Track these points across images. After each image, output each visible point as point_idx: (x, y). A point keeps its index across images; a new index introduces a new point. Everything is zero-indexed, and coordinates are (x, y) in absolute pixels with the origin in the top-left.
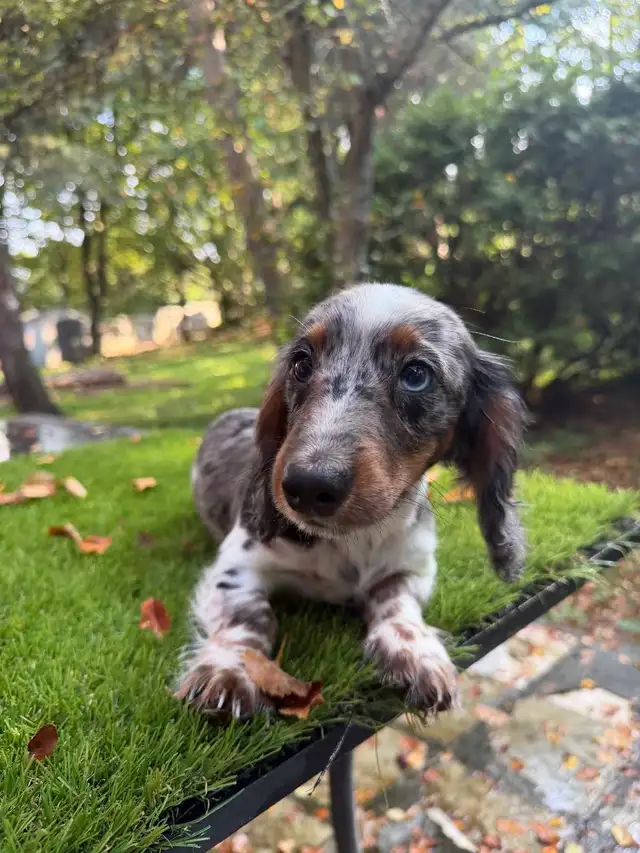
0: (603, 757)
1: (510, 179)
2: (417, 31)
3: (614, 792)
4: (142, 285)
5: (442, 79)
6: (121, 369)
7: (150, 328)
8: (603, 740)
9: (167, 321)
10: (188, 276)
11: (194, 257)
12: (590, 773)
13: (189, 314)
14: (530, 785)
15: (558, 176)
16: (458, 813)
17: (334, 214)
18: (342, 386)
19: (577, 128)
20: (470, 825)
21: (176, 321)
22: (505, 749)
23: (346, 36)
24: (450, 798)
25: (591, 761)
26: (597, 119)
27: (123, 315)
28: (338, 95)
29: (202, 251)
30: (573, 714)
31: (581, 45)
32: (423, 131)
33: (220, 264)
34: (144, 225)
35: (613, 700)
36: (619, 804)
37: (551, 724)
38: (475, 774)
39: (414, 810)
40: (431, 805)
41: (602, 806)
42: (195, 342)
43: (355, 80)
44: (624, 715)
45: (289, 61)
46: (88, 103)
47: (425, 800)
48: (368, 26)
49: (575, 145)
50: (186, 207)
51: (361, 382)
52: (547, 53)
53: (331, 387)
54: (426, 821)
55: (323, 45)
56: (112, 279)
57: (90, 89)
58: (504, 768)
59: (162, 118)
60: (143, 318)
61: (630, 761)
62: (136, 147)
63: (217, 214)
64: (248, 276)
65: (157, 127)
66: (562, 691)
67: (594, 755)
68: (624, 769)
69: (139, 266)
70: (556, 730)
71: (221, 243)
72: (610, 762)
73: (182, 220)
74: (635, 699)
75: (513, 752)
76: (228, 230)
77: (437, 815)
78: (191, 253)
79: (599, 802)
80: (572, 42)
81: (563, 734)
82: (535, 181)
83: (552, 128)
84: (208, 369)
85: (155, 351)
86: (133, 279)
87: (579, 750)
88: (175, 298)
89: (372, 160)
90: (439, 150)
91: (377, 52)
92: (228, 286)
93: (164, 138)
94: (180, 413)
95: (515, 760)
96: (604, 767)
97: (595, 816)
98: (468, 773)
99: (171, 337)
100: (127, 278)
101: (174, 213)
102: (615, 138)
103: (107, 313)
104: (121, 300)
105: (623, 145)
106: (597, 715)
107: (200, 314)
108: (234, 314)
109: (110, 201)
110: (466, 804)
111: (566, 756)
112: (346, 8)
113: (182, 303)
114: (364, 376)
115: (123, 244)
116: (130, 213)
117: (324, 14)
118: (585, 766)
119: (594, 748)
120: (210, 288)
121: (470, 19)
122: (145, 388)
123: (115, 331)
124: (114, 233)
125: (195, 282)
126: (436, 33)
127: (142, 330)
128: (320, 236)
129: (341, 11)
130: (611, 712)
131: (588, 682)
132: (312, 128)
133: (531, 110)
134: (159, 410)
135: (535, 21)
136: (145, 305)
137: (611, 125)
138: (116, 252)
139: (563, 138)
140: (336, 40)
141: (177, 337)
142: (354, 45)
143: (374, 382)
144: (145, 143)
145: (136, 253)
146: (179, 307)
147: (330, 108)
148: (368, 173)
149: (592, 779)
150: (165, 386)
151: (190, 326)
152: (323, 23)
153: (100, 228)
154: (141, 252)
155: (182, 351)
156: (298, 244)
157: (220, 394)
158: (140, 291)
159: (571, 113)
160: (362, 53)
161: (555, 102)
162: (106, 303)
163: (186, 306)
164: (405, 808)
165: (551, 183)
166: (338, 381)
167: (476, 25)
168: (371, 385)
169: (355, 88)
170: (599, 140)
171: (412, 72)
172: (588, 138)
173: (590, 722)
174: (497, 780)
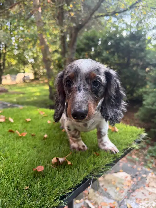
0: (125, 188)
1: (108, 52)
2: (89, 15)
3: (127, 196)
4: (14, 67)
5: (93, 27)
6: (7, 88)
7: (15, 78)
8: (125, 184)
9: (20, 77)
10: (26, 66)
11: (28, 61)
12: (122, 191)
13: (25, 76)
14: (108, 194)
15: (118, 53)
16: (92, 201)
17: (66, 56)
18: (80, 88)
19: (123, 42)
20: (95, 204)
21: (22, 77)
22: (103, 186)
23: (72, 14)
24: (90, 197)
25: (122, 189)
26: (128, 41)
27: (9, 75)
28: (70, 28)
29: (30, 60)
30: (118, 178)
31: (124, 23)
32: (88, 38)
33: (34, 64)
34: (16, 52)
35: (127, 174)
36: (128, 198)
37: (113, 180)
38: (96, 192)
39: (82, 200)
40: (86, 199)
41: (125, 199)
42: (26, 83)
43: (74, 25)
44: (129, 178)
45: (58, 17)
46: (4, 20)
47: (84, 198)
48: (78, 12)
49: (122, 46)
50: (27, 49)
51: (84, 87)
52: (117, 24)
53: (78, 89)
54: (85, 203)
55: (66, 15)
56: (6, 65)
57: (6, 17)
58: (102, 190)
59: (23, 26)
60: (14, 76)
61: (130, 189)
62: (16, 32)
63: (35, 51)
64: (41, 68)
65: (21, 28)
66: (116, 172)
67: (123, 187)
68: (129, 191)
69: (14, 62)
70: (114, 181)
71: (35, 59)
72: (126, 189)
73: (26, 52)
74: (132, 174)
75: (105, 187)
76: (37, 56)
77: (87, 201)
78: (27, 60)
79: (124, 198)
80: (122, 22)
81: (116, 182)
82: (113, 53)
83: (117, 42)
84: (30, 90)
85: (16, 84)
86: (12, 65)
87: (119, 186)
88: (22, 71)
89: (76, 44)
90: (91, 43)
91: (80, 19)
92: (36, 70)
93: (23, 31)
94: (22, 100)
95: (105, 188)
96: (125, 190)
97: (123, 201)
98: (94, 191)
99: (20, 81)
100: (10, 65)
101: (24, 50)
102: (131, 46)
103: (4, 73)
104: (8, 71)
105: (133, 48)
106: (123, 178)
107: (28, 76)
108: (37, 77)
109: (7, 45)
110: (94, 199)
111: (117, 187)
112: (73, 7)
113: (24, 73)
114: (85, 86)
115: (10, 57)
116: (13, 49)
117: (68, 8)
118: (121, 190)
119: (123, 186)
120: (31, 70)
121: (101, 14)
122: (13, 93)
123: (6, 78)
124: (8, 53)
125: (28, 68)
126: (93, 16)
127: (13, 78)
128: (63, 61)
129: (72, 8)
130: (126, 177)
131: (121, 170)
132: (63, 35)
133: (113, 37)
134: (17, 99)
135: (115, 17)
136: (14, 72)
137: (131, 43)
138: (8, 58)
139: (120, 44)
140: (70, 14)
141: (22, 81)
142: (75, 16)
143: (87, 87)
144: (18, 32)
145: (13, 59)
146: (23, 74)
147: (67, 30)
148: (75, 47)
149: (122, 193)
150: (18, 93)
151: (25, 78)
152: (67, 10)
153: (4, 52)
154: (14, 59)
155: (23, 85)
156: (57, 62)
157: (33, 96)
158: (13, 68)
159: (121, 39)
160: (76, 18)
161: (118, 36)
162: (4, 71)
163: (25, 74)
164: (80, 200)
165: (116, 54)
166: (79, 87)
167: (102, 16)
168: (87, 88)
169: (74, 27)
170: (128, 46)
171: (87, 25)
172: (125, 45)
173: (122, 180)
174: (101, 193)
